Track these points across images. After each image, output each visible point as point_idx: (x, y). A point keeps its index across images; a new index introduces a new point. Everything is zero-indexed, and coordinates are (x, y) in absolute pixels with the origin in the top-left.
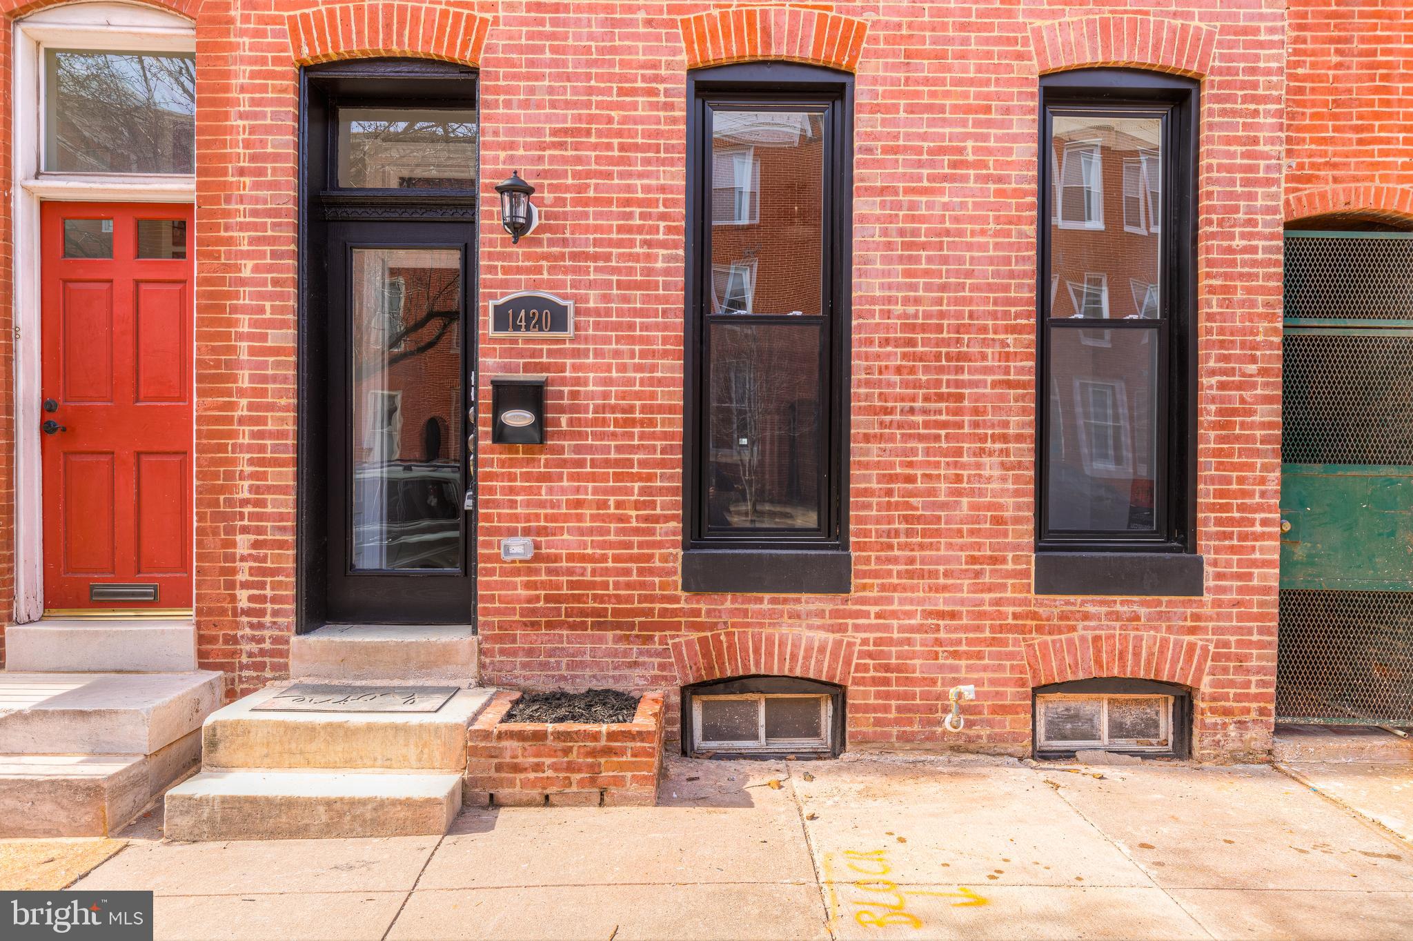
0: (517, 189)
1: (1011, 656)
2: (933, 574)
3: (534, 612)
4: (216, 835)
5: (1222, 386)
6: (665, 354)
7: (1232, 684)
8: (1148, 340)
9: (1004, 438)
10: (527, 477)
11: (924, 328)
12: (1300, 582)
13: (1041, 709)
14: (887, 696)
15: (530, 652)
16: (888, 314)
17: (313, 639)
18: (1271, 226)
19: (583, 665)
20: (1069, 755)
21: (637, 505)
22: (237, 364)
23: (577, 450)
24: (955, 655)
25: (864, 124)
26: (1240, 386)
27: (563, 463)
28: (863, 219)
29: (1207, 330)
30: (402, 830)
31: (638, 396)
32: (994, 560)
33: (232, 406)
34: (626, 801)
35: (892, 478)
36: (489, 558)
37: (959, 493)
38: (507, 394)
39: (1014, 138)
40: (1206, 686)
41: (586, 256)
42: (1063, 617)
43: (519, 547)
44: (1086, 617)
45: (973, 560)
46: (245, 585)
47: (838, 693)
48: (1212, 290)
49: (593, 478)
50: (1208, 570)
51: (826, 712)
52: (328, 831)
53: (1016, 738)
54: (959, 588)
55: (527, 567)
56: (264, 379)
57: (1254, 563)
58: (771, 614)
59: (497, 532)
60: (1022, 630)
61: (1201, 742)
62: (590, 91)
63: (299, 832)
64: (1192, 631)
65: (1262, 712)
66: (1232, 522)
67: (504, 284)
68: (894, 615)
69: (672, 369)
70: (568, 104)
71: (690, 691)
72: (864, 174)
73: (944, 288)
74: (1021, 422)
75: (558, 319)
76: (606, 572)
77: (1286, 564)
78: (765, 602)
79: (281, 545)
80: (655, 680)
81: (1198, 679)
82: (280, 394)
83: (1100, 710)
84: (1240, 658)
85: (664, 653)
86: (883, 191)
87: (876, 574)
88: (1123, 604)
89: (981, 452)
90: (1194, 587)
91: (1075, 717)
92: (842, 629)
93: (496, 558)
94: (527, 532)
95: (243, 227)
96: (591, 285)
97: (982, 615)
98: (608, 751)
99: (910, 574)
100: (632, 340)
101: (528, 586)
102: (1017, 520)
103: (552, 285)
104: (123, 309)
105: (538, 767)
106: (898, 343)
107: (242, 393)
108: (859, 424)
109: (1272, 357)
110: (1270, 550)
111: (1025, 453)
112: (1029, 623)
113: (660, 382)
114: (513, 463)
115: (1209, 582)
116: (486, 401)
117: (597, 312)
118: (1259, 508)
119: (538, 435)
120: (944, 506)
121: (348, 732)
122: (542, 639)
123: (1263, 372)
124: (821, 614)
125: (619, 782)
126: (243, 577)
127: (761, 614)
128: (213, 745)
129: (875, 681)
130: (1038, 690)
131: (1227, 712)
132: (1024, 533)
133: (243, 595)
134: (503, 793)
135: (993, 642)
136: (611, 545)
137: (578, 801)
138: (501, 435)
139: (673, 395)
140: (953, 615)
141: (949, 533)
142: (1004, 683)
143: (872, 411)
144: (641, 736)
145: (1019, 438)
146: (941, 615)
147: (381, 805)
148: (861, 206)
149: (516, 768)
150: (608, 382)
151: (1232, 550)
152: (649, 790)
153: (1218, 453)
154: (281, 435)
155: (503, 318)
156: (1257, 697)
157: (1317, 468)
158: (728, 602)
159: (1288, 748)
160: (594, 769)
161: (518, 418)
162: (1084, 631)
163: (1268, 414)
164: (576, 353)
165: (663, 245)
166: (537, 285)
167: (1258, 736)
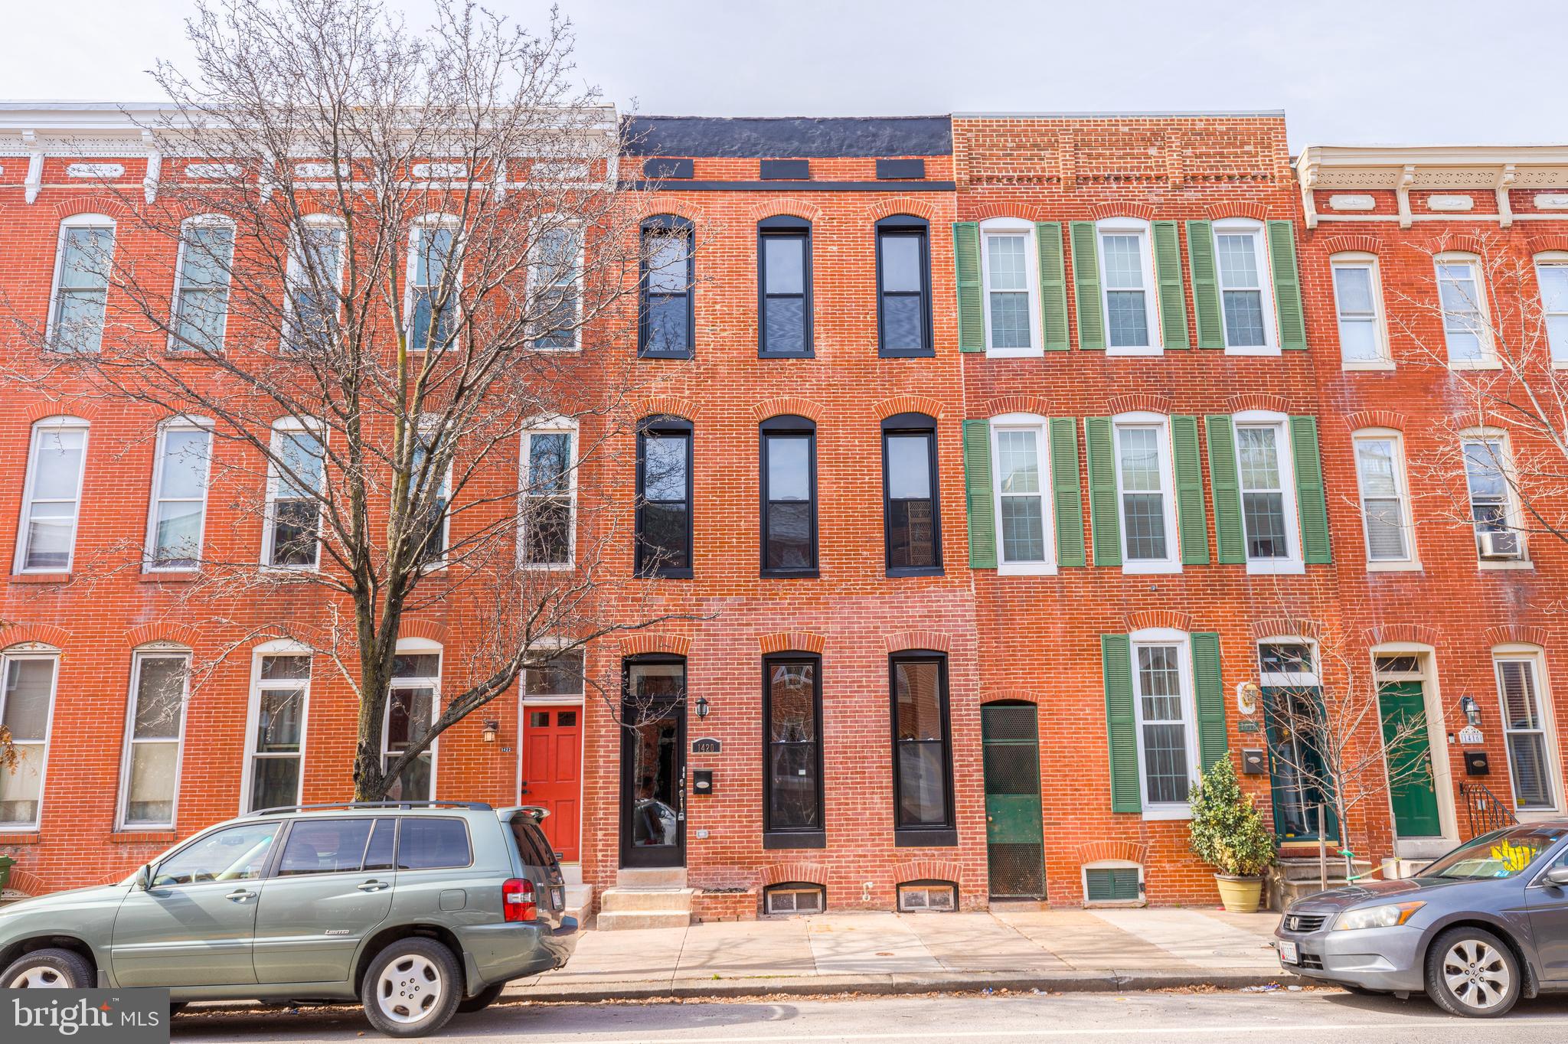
0: (703, 702)
1: (887, 872)
2: (857, 840)
3: (708, 858)
4: (615, 929)
5: (961, 766)
6: (755, 759)
7: (971, 880)
8: (939, 745)
9: (881, 788)
10: (705, 807)
11: (850, 747)
12: (997, 840)
13: (902, 894)
14: (841, 888)
15: (706, 874)
16: (837, 742)
17: (626, 871)
18: (975, 706)
19: (726, 879)
20: (913, 912)
21: (746, 817)
22: (599, 767)
23: (724, 796)
24: (866, 872)
25: (825, 673)
26: (967, 766)
27: (718, 801)
28: (827, 707)
29: (955, 746)
30: (675, 926)
31: (746, 775)
32: (879, 834)
33: (597, 783)
34: (746, 919)
35: (840, 804)
36: (691, 838)
37: (865, 809)
38: (699, 775)
39: (880, 677)
40: (961, 882)
41: (726, 724)
42: (906, 856)
43: (702, 834)
44: (915, 855)
45: (871, 834)
46: (601, 851)
47: (823, 888)
48: (955, 730)
49: (729, 806)
50: (959, 836)
51: (820, 897)
52: (651, 926)
53: (890, 904)
54: (866, 846)
55: (705, 841)
56: (609, 772)
57: (977, 833)
58: (797, 857)
59: (694, 828)
60: (891, 861)
61: (962, 904)
62: (727, 664)
63: (641, 927)
64: (955, 860)
65: (984, 891)
66: (967, 817)
67: (697, 735)
68: (843, 856)
69: (758, 765)
70: (719, 669)
71: (768, 888)
72: (826, 691)
73: (857, 732)
74: (887, 781)
75: (716, 747)
76: (735, 842)
77: (990, 833)
78: (794, 852)
79: (614, 835)
80: (753, 884)
81: (958, 878)
82: (614, 777)
83: (924, 893)
84: (974, 870)
85: (757, 873)
86: (833, 697)
87: (835, 841)
88: (928, 850)
89: (873, 793)
90: (954, 843)
91: (916, 897)
92: (824, 862)
93: (695, 838)
94: (705, 828)
95: (602, 716)
96: (728, 734)
97: (876, 856)
98: (740, 902)
99: (848, 841)
100: (743, 754)
101: (706, 848)
102: (887, 819)
103: (714, 735)
104: (552, 746)
105: (716, 908)
106: (840, 753)
107: (600, 777)
108: (828, 783)
109: (979, 753)
110: (982, 828)
111: (889, 793)
112: (894, 858)
113: (754, 770)
114: (700, 802)
115: (960, 841)
116: (690, 778)
117: (730, 744)
118: (977, 812)
119: (708, 792)
120: (860, 814)
121: (652, 898)
122: (711, 869)
123: (975, 760)
124: (815, 857)
125: (743, 913)
126: (600, 847)
127: (793, 857)
128: (605, 903)
129: (836, 883)
130: (899, 886)
131: (970, 892)
132: (890, 824)
133: (600, 855)
134: (704, 917)
135: (880, 866)
136: (736, 832)
137: (730, 920)
138: (698, 791)
139: (758, 774)
140: (865, 856)
141: (862, 824)
142: (886, 882)
143: (832, 778)
144: (751, 896)
145: (887, 787)
146: (860, 856)
147: (668, 917)
148: (826, 703)
149: (709, 909)
150: (735, 770)
151: (968, 828)
152: (754, 915)
153: (960, 791)
154: (614, 793)
155: (696, 747)
156: (981, 886)
157: (1001, 796)
158: (781, 853)
159: (993, 905)
160: (735, 908)
161: (703, 785)
162: (914, 861)
163: (979, 776)
164: (723, 760)
165: (754, 719)
166: (708, 735)
167: (983, 901)
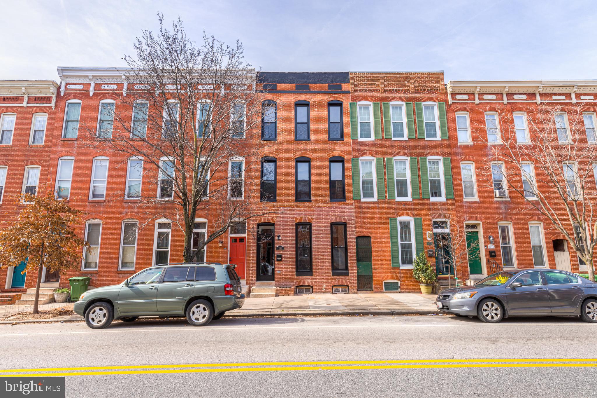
0: (279, 236)
1: (330, 282)
2: (321, 274)
3: (280, 279)
4: (255, 297)
5: (350, 254)
6: (293, 252)
7: (352, 285)
8: (344, 248)
9: (328, 260)
10: (280, 265)
11: (320, 249)
12: (360, 274)
13: (333, 289)
14: (317, 287)
15: (280, 283)
16: (316, 247)
17: (258, 282)
18: (354, 237)
19: (285, 284)
20: (337, 293)
21: (291, 267)
22: (251, 254)
23: (285, 262)
24: (324, 282)
25: (313, 228)
26: (352, 254)
27: (283, 263)
28: (313, 238)
29: (349, 248)
30: (271, 297)
31: (291, 256)
32: (327, 272)
33: (250, 258)
34: (291, 295)
35: (317, 264)
36: (276, 273)
37: (324, 265)
38: (278, 256)
39: (328, 229)
40: (350, 286)
41: (285, 242)
42: (335, 278)
43: (279, 272)
44: (337, 278)
45: (325, 272)
46: (251, 276)
47: (312, 287)
48: (349, 244)
49: (286, 265)
50: (349, 273)
51: (311, 289)
52: (265, 297)
53: (330, 291)
54: (324, 275)
55: (280, 274)
56: (253, 255)
57: (354, 272)
58: (305, 278)
59: (277, 270)
60: (331, 280)
61: (350, 291)
62: (286, 226)
63: (262, 297)
64: (348, 279)
65: (356, 288)
66: (352, 268)
67: (277, 245)
68: (317, 278)
69: (294, 253)
70: (284, 227)
71: (297, 287)
72: (313, 233)
73: (321, 244)
74: (330, 258)
75: (283, 248)
76: (288, 274)
77: (358, 272)
78: (304, 277)
79: (255, 272)
80: (293, 286)
81: (349, 284)
82: (255, 256)
83: (340, 288)
84: (353, 282)
85: (294, 283)
86: (315, 235)
87: (315, 274)
88: (341, 277)
89: (326, 261)
90: (348, 275)
91: (337, 290)
92: (312, 280)
93: (277, 273)
94: (280, 270)
95: (251, 240)
96: (286, 245)
97: (326, 278)
98: (289, 290)
99: (319, 274)
100: (290, 250)
101: (280, 276)
102: (330, 268)
103: (282, 245)
104: (238, 248)
105: (283, 292)
106: (317, 250)
107: (251, 256)
108: (313, 258)
109: (355, 250)
110: (356, 271)
111: (330, 261)
112: (331, 279)
113: (293, 255)
114: (278, 263)
115: (350, 274)
116: (276, 257)
117: (287, 248)
118: (355, 266)
119: (280, 260)
120: (322, 267)
121: (265, 289)
122: (281, 281)
123: (354, 252)
124: (310, 278)
125: (290, 293)
126: (251, 275)
127: (304, 278)
128: (252, 291)
129: (316, 285)
130: (333, 286)
131: (352, 288)
132: (330, 269)
133: (251, 277)
134: (279, 295)
135: (328, 281)
136: (288, 271)
137: (286, 295)
138: (278, 260)
139: (294, 256)
140: (323, 278)
141: (323, 270)
142: (329, 285)
143: (315, 257)
144: (292, 289)
145: (330, 260)
146: (322, 278)
147: (269, 294)
148: (313, 236)
149: (281, 292)
150: (288, 255)
151: (352, 271)
152: (293, 294)
153: (350, 261)
154: (255, 261)
155: (277, 248)
156: (355, 286)
157: (361, 262)
158: (300, 277)
159: (359, 292)
160: (288, 292)
161: (279, 259)
162: (337, 280)
163: (355, 257)
164: (285, 252)
165: (293, 241)
166: (281, 245)
167: (356, 291)
